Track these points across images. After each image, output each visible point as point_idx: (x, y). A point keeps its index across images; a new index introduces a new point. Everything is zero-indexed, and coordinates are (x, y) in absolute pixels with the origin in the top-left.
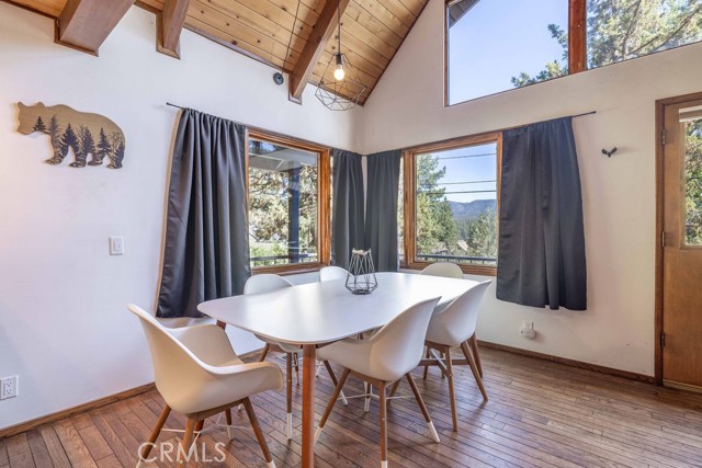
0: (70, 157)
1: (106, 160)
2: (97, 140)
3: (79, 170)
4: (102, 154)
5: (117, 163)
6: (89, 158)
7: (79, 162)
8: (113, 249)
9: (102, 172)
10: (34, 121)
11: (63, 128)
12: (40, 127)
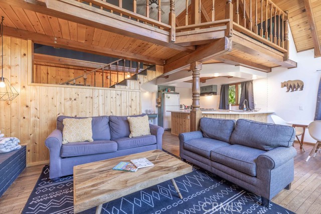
0: (291, 90)
1: (299, 89)
2: (296, 85)
3: (293, 92)
4: (298, 88)
5: (302, 89)
6: (295, 89)
7: (293, 91)
8: (300, 109)
9: (298, 91)
10: (284, 85)
11: (289, 85)
12: (285, 86)
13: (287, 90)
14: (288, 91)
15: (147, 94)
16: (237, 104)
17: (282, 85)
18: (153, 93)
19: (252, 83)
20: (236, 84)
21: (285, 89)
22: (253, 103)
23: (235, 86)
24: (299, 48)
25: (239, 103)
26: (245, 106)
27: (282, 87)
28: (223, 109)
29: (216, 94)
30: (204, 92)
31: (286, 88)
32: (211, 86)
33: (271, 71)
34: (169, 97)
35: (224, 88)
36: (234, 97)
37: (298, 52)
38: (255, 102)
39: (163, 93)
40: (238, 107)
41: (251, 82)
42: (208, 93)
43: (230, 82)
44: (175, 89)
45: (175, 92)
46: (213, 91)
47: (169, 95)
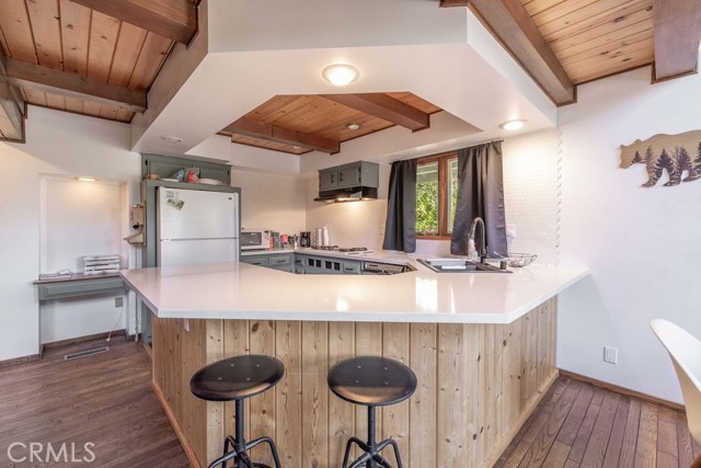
0: (665, 178)
2: (693, 156)
3: (674, 188)
6: (685, 174)
7: (674, 181)
10: (632, 155)
11: (657, 155)
12: (637, 159)
13: (645, 178)
14: (651, 183)
15: (87, 190)
16: (442, 234)
17: (623, 157)
18: (123, 184)
19: (498, 153)
20: (441, 158)
21: (639, 172)
22: (502, 230)
23: (436, 164)
25: (450, 229)
26: (472, 242)
27: (624, 165)
28: (396, 249)
29: (376, 197)
30: (335, 186)
31: (638, 167)
32: (357, 167)
33: (575, 100)
34: (181, 205)
35: (403, 173)
36: (434, 205)
38: (511, 230)
39: (157, 183)
40: (447, 243)
41: (495, 146)
42: (348, 192)
43: (419, 148)
44: (229, 173)
45: (229, 183)
46: (364, 184)
47: (181, 195)
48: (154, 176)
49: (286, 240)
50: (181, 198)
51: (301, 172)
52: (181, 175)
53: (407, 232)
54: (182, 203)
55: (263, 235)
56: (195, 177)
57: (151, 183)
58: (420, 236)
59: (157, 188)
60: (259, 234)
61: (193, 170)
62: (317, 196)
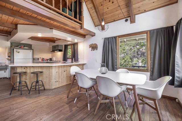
2: (95, 47)
4: (95, 49)
12: (91, 47)
14: (92, 50)
17: (89, 46)
18: (6, 48)
19: (77, 45)
22: (77, 57)
23: (71, 46)
24: (96, 24)
29: (62, 51)
30: (54, 49)
31: (91, 48)
32: (58, 46)
33: (85, 38)
35: (66, 47)
37: (95, 26)
38: (79, 57)
40: (71, 60)
42: (57, 50)
43: (68, 43)
44: (31, 46)
45: (31, 48)
46: (59, 49)
47: (19, 50)
48: (13, 47)
49: (46, 60)
50: (19, 51)
51: (49, 46)
52: (19, 46)
53: (66, 58)
54: (19, 52)
55: (39, 58)
56: (23, 47)
57: (12, 48)
58: (68, 58)
59: (14, 49)
60: (38, 58)
61: (22, 45)
62: (52, 51)
